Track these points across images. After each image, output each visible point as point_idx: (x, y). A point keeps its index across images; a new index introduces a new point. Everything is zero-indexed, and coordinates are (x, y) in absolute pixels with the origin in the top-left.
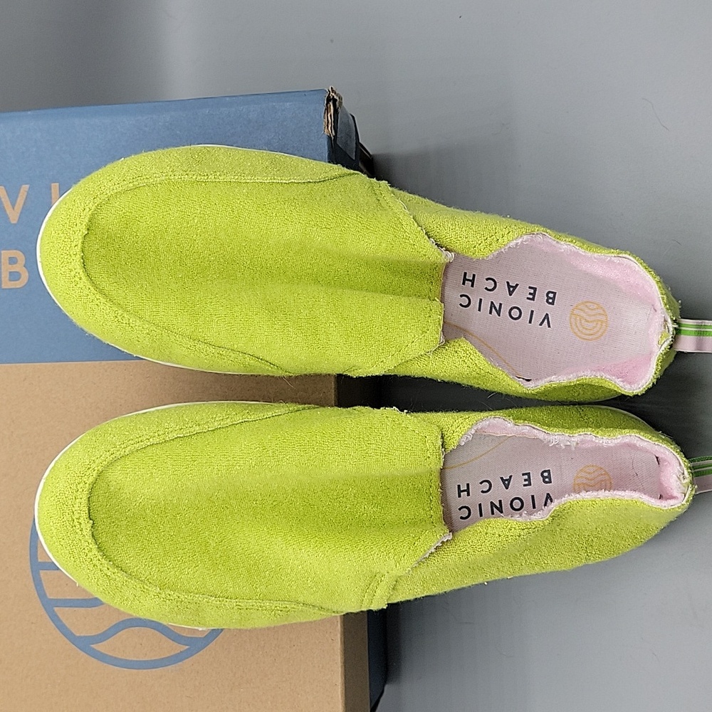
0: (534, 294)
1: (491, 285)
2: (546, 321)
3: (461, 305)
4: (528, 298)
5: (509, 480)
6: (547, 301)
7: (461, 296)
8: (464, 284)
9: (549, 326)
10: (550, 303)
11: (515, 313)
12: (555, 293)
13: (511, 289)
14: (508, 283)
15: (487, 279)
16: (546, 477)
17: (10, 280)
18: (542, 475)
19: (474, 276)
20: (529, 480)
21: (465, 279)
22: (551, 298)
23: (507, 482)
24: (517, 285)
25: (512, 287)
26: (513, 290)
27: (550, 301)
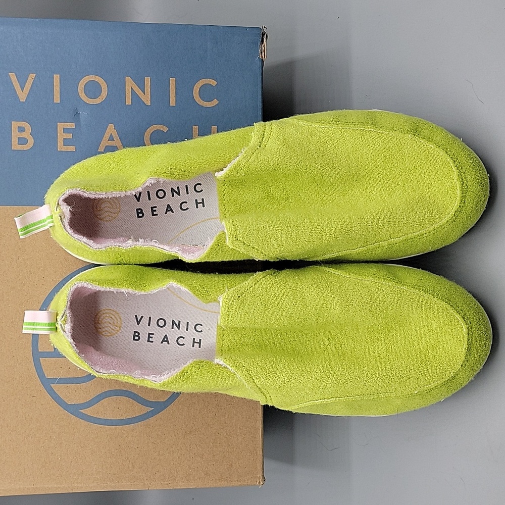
0: (149, 337)
1: (181, 341)
2: (139, 320)
3: (201, 325)
4: (153, 334)
5: (167, 210)
6: (139, 333)
7: (201, 331)
8: (200, 340)
9: (136, 316)
10: (137, 332)
11: (161, 323)
12: (134, 339)
13: (166, 339)
14: (169, 344)
15: (184, 344)
16: (140, 213)
17: (18, 144)
18: (143, 215)
19: (193, 346)
20: (153, 211)
21: (200, 343)
22: (137, 336)
23: (169, 209)
24: (162, 343)
25: (165, 341)
26: (164, 339)
27: (137, 334)
